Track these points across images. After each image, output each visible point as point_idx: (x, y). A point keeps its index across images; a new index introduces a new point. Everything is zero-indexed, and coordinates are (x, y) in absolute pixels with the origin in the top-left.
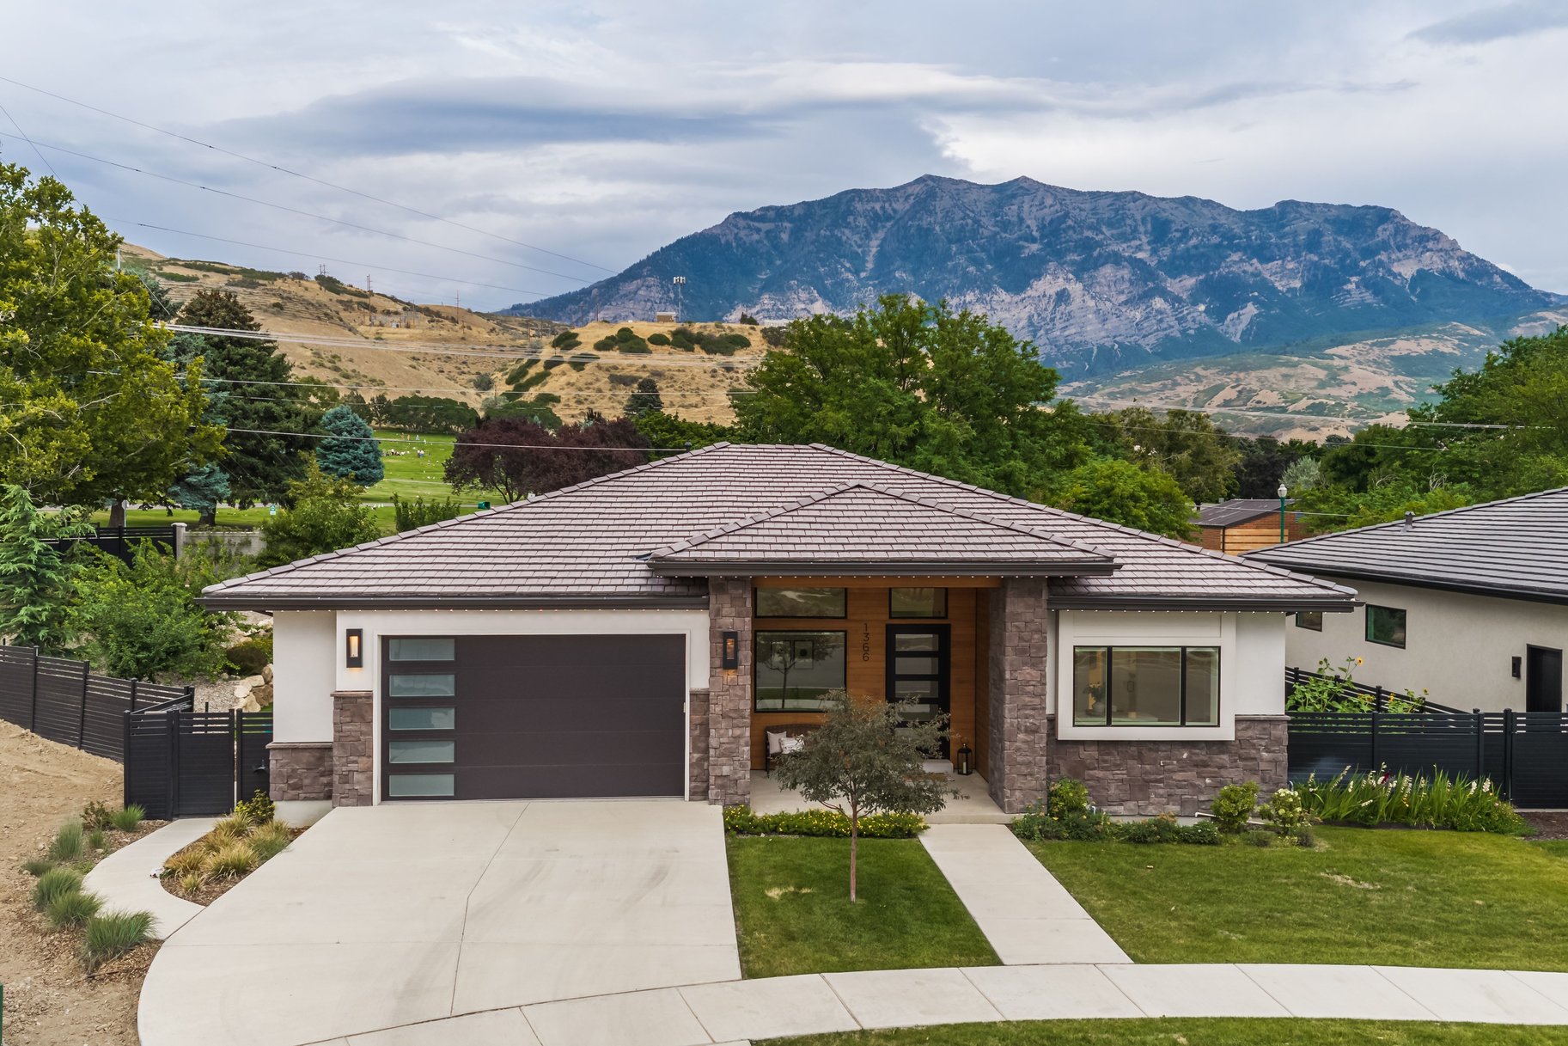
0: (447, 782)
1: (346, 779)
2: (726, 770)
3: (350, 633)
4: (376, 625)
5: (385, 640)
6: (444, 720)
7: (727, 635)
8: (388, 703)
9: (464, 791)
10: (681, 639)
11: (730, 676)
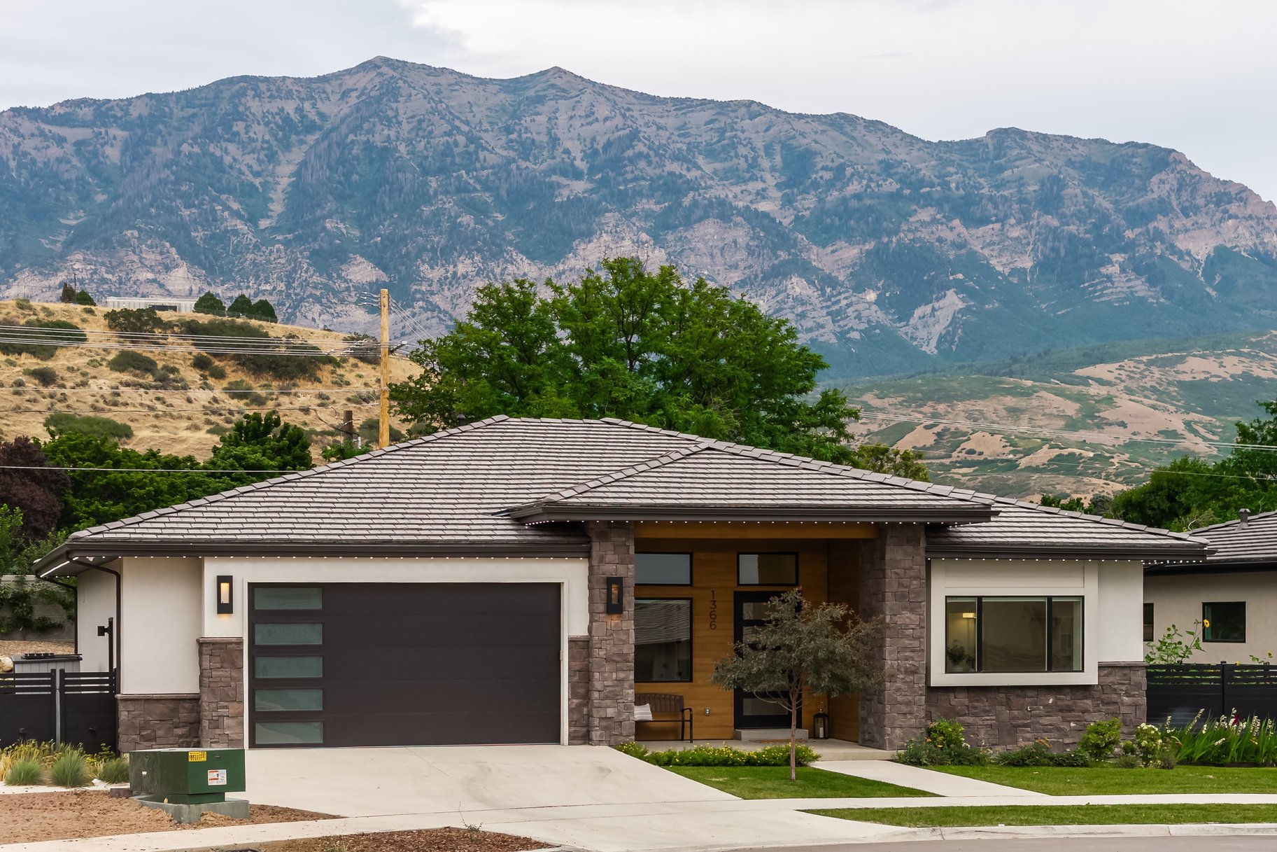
0: (314, 731)
1: (216, 724)
2: (610, 712)
3: (221, 579)
4: (247, 572)
5: (253, 587)
6: (312, 668)
7: (610, 581)
8: (255, 651)
9: (332, 739)
10: (557, 587)
11: (614, 621)
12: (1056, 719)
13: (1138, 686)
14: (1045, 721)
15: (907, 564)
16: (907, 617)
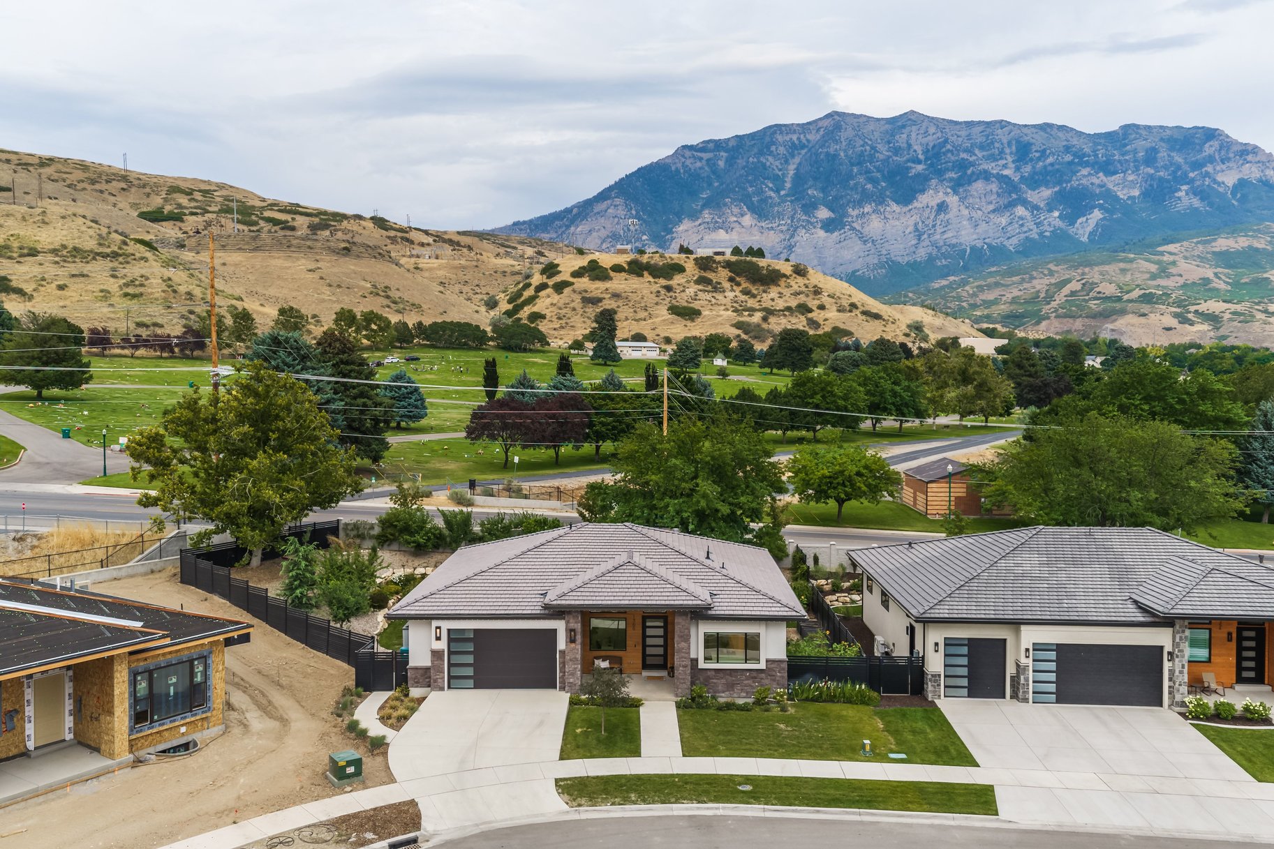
0: (471, 683)
1: (435, 681)
2: (571, 680)
3: (437, 628)
4: (446, 625)
5: (449, 630)
6: (470, 659)
7: (572, 630)
8: (450, 653)
9: (478, 685)
10: (555, 630)
11: (573, 645)
12: (750, 682)
13: (784, 669)
14: (746, 682)
15: (683, 623)
16: (683, 644)
